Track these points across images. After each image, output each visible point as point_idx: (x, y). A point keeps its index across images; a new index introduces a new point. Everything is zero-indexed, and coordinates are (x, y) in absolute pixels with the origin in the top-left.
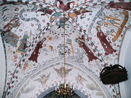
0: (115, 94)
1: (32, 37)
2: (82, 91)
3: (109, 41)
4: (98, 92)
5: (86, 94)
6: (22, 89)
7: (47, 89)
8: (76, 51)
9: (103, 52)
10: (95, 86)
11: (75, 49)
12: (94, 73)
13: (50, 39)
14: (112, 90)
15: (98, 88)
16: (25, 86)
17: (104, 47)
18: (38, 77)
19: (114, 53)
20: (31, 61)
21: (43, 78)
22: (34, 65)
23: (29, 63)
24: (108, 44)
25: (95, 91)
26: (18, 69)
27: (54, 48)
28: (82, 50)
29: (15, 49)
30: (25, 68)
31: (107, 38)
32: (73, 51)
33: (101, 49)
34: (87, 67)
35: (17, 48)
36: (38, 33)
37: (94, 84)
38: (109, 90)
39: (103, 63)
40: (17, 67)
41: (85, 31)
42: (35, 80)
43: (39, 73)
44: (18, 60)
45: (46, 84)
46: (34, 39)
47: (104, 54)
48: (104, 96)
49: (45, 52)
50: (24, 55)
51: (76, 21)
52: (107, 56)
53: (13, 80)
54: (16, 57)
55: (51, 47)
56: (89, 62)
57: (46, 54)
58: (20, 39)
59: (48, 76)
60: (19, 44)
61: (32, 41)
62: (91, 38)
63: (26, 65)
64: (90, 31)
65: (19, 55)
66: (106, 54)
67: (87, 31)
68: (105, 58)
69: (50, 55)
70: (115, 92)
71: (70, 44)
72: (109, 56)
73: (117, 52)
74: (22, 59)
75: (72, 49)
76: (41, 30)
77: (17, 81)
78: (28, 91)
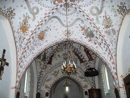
0: (93, 81)
2: (76, 80)
3: (91, 54)
5: (78, 81)
6: (45, 79)
7: (58, 79)
8: (73, 57)
9: (87, 59)
12: (83, 70)
13: (58, 51)
15: (85, 78)
16: (46, 78)
17: (88, 57)
18: (53, 72)
19: (93, 61)
21: (55, 73)
22: (50, 66)
23: (48, 66)
24: (90, 55)
25: (83, 79)
26: (43, 70)
27: (60, 56)
28: (76, 57)
29: (40, 60)
30: (45, 69)
31: (90, 52)
32: (71, 57)
33: (86, 58)
34: (79, 66)
35: (41, 60)
36: (52, 51)
37: (83, 76)
39: (87, 65)
40: (42, 69)
41: (77, 49)
42: (51, 75)
43: (53, 70)
44: (42, 66)
45: (57, 76)
46: (49, 54)
47: (88, 61)
48: (88, 82)
49: (55, 59)
50: (45, 63)
51: (72, 45)
53: (41, 76)
54: (41, 64)
55: (59, 55)
56: (80, 63)
57: (56, 59)
58: (42, 55)
59: (58, 72)
60: (42, 57)
61: (48, 56)
62: (81, 52)
63: (46, 67)
64: (80, 49)
65: (42, 63)
66: (89, 61)
67: (79, 49)
69: (59, 60)
71: (70, 53)
72: (90, 61)
73: (94, 61)
74: (44, 65)
75: (71, 56)
77: (42, 76)
78: (48, 80)
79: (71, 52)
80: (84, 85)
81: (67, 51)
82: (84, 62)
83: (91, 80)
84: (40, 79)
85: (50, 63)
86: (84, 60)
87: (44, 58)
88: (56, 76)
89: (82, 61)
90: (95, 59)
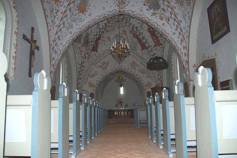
0: (159, 77)
1: (93, 34)
2: (135, 75)
3: (157, 36)
4: (147, 75)
5: (138, 77)
6: (88, 75)
7: (108, 73)
8: (131, 41)
9: (152, 44)
10: (146, 70)
11: (130, 39)
12: (145, 60)
13: (108, 31)
14: (157, 74)
15: (148, 72)
16: (90, 72)
17: (154, 40)
18: (100, 64)
19: (161, 46)
20: (93, 52)
21: (103, 65)
22: (96, 55)
23: (91, 53)
24: (157, 38)
25: (146, 75)
26: (84, 60)
27: (111, 39)
28: (135, 40)
29: (80, 45)
30: (89, 58)
31: (156, 33)
32: (128, 41)
33: (151, 42)
34: (140, 55)
35: (82, 44)
36: (98, 31)
37: (145, 69)
38: (155, 74)
39: (152, 53)
40: (83, 59)
41: (137, 27)
42: (98, 67)
43: (100, 61)
44: (83, 53)
45: (107, 70)
46: (94, 35)
47: (153, 46)
48: (152, 78)
49: (103, 43)
50: (88, 49)
51: (129, 21)
52: (155, 48)
53: (82, 68)
54: (81, 51)
55: (109, 38)
56: (142, 50)
57: (105, 44)
58: (83, 36)
59: (108, 63)
60: (82, 41)
61: (93, 38)
62: (142, 33)
63: (89, 56)
64: (141, 27)
65: (84, 49)
66: (155, 46)
67: (139, 27)
68: (154, 49)
69: (108, 45)
70: (159, 76)
71: (126, 34)
72: (157, 47)
73: (163, 46)
74: (86, 52)
75: (127, 38)
76: (100, 29)
77: (84, 69)
78: (93, 75)
79: (128, 33)
80: (146, 83)
81: (121, 32)
82: (147, 48)
83: (157, 75)
84: (81, 73)
85: (95, 49)
86: (147, 45)
87: (87, 42)
88: (104, 69)
89: (144, 47)
90: (163, 43)
